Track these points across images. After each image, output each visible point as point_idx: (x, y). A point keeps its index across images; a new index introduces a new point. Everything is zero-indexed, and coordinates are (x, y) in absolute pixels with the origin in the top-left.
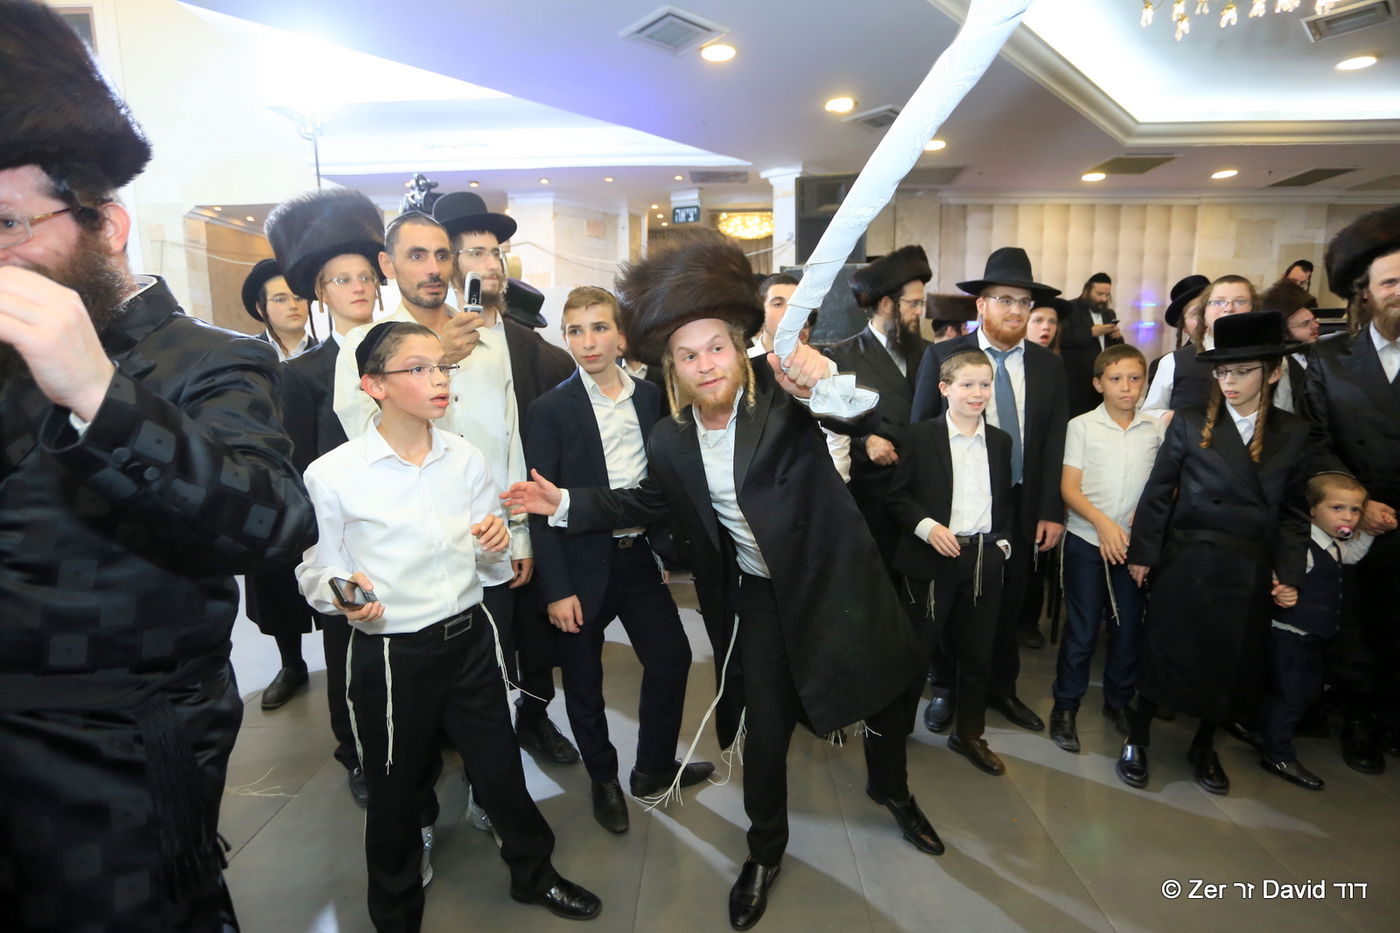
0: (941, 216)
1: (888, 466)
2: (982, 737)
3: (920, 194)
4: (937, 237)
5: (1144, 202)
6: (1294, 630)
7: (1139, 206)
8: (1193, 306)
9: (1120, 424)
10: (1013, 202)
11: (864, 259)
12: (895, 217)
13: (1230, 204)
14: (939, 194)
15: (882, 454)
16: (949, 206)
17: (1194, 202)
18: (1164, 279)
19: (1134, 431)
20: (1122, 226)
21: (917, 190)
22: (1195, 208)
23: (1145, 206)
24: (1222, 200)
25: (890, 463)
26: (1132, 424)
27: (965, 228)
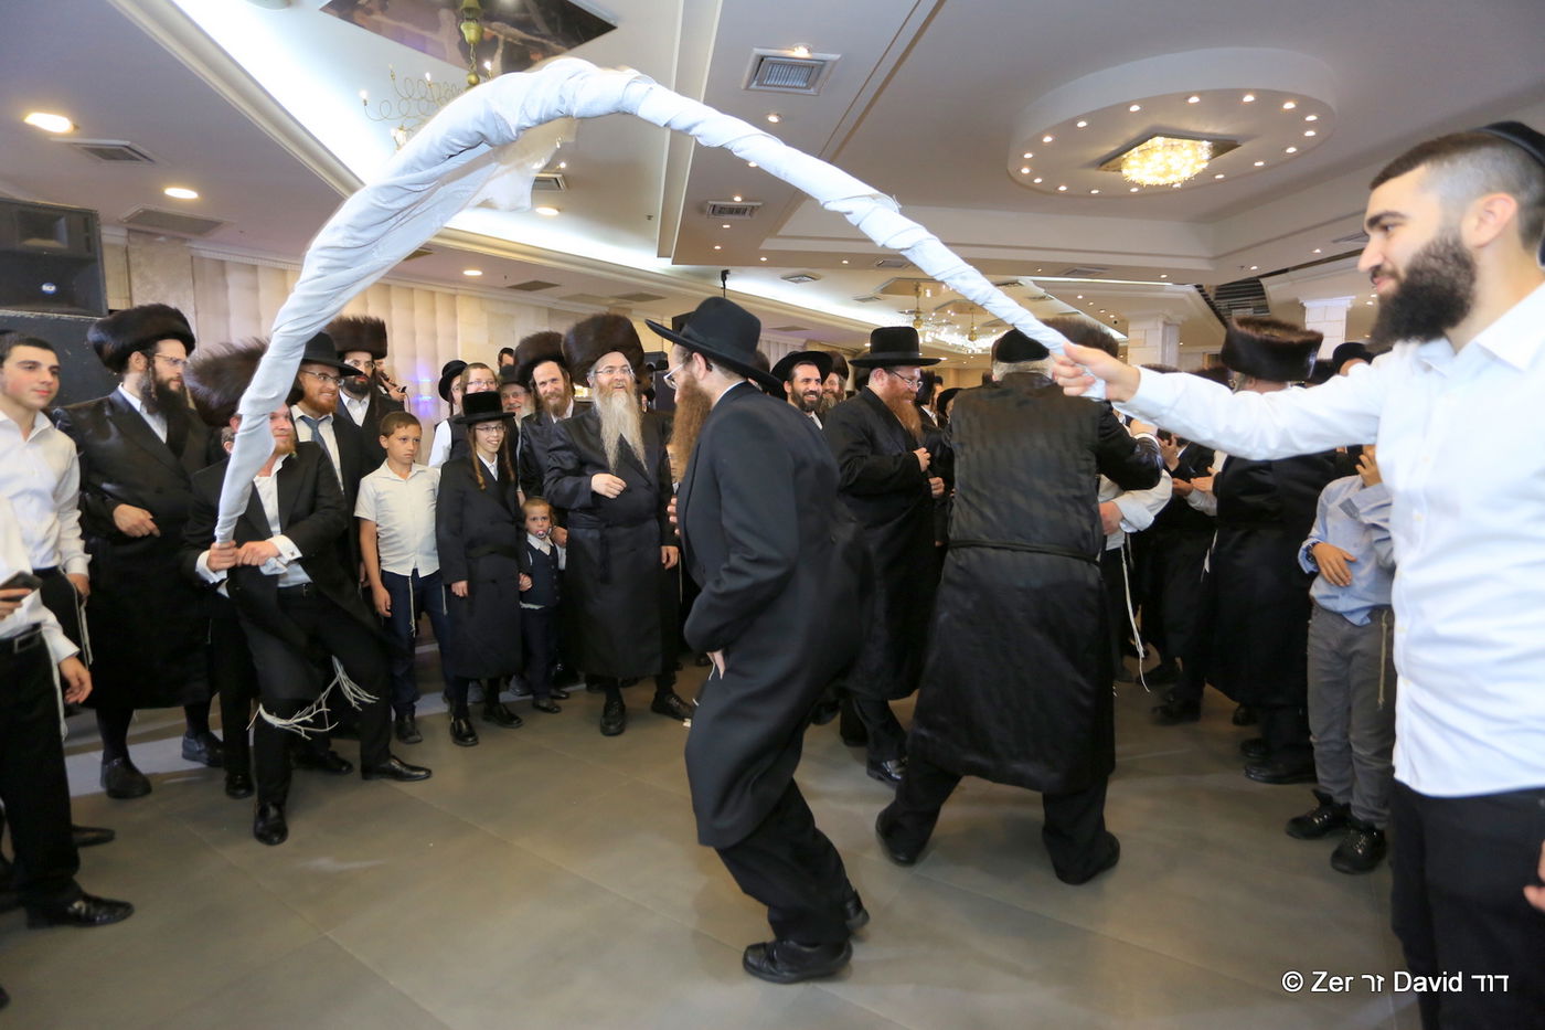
0: (193, 270)
1: (143, 537)
2: (331, 749)
3: (162, 239)
4: (190, 293)
5: (411, 285)
6: (532, 606)
7: (408, 288)
8: (457, 381)
9: (400, 475)
10: (281, 266)
11: (105, 312)
12: (128, 261)
13: (481, 298)
14: (188, 244)
15: (136, 523)
16: (202, 259)
17: (452, 291)
18: (436, 358)
19: (413, 479)
20: (393, 304)
21: (158, 235)
22: (453, 296)
23: (412, 289)
24: (474, 294)
25: (147, 533)
26: (411, 474)
27: (226, 287)
